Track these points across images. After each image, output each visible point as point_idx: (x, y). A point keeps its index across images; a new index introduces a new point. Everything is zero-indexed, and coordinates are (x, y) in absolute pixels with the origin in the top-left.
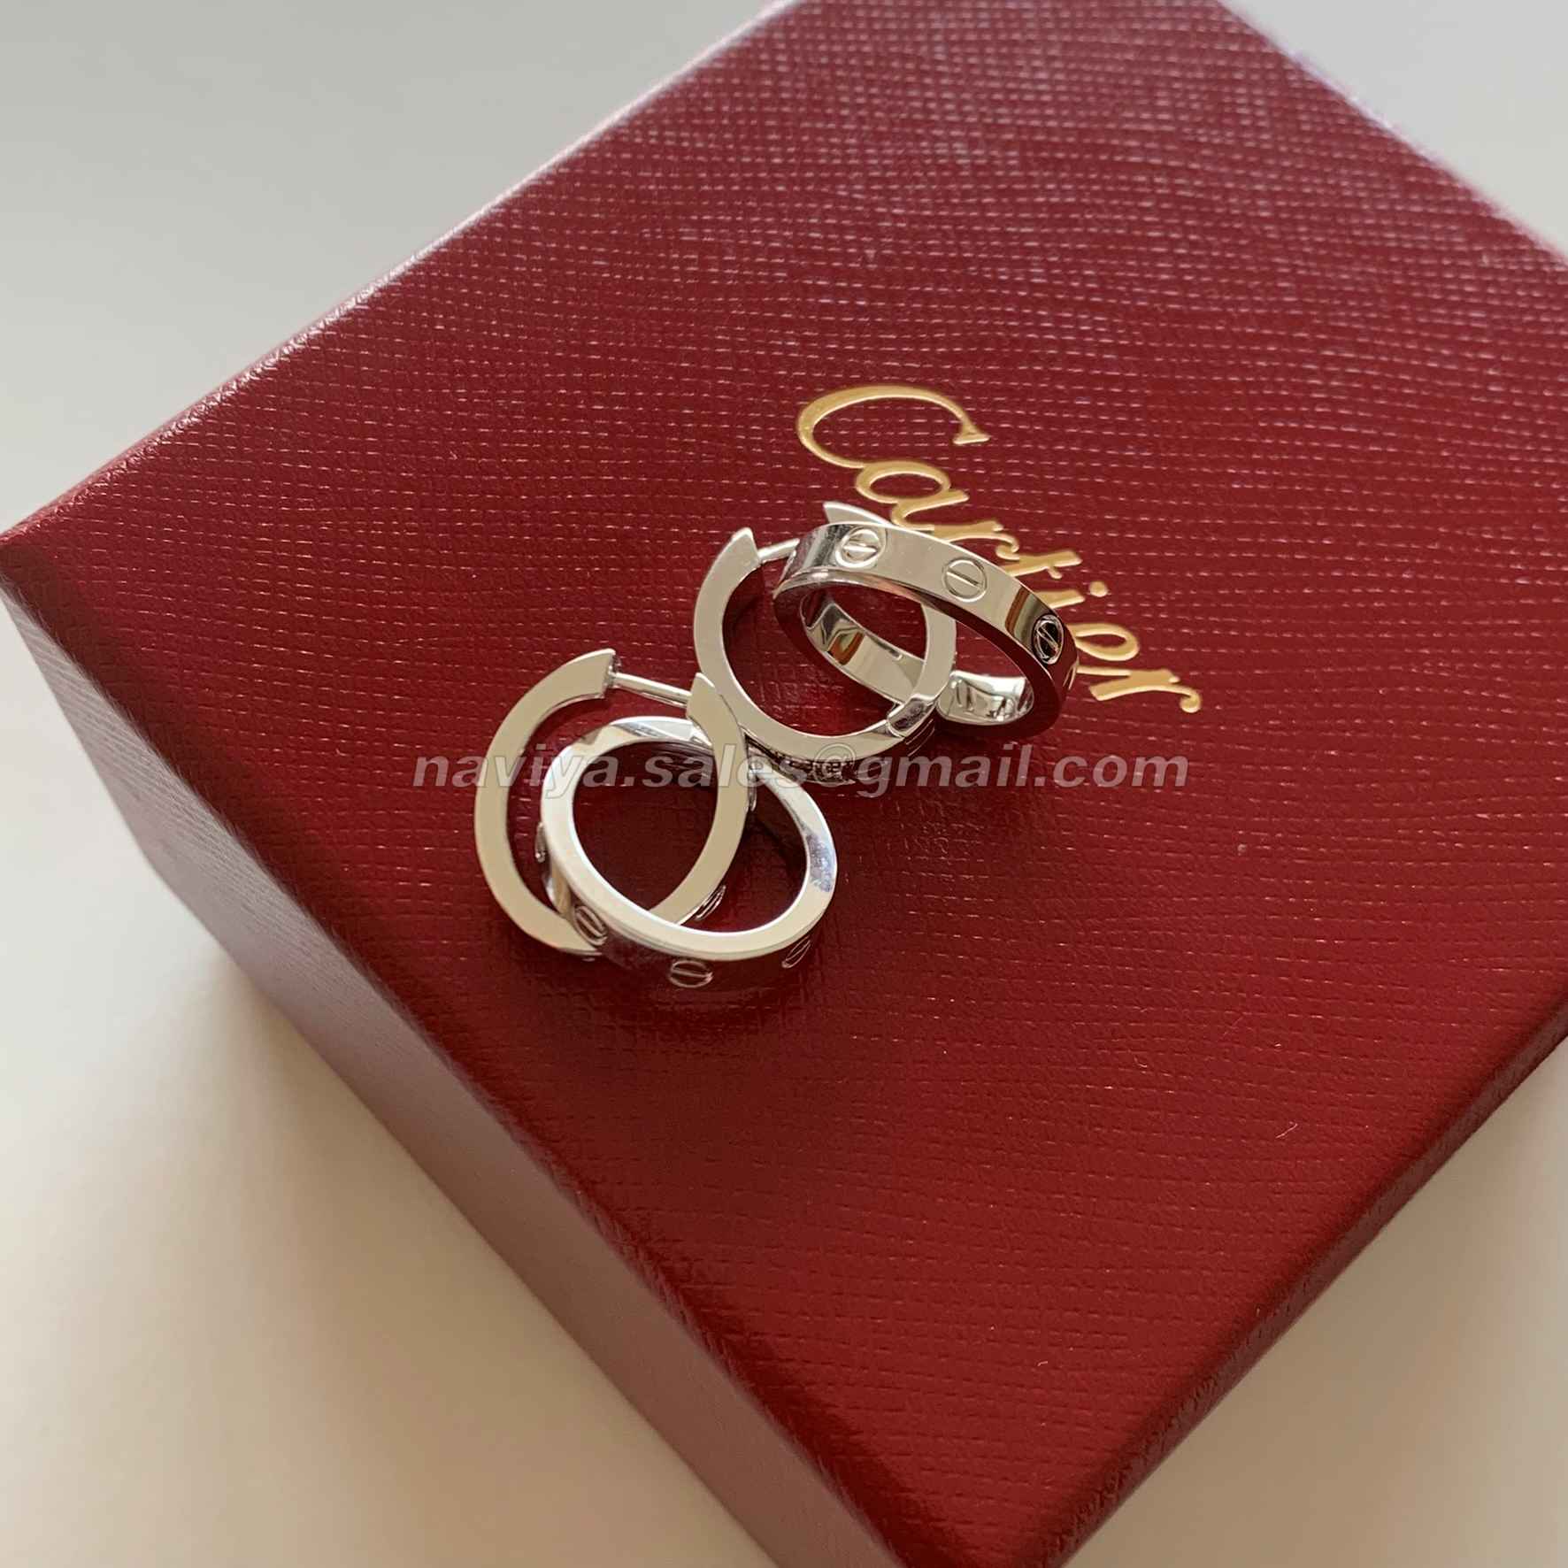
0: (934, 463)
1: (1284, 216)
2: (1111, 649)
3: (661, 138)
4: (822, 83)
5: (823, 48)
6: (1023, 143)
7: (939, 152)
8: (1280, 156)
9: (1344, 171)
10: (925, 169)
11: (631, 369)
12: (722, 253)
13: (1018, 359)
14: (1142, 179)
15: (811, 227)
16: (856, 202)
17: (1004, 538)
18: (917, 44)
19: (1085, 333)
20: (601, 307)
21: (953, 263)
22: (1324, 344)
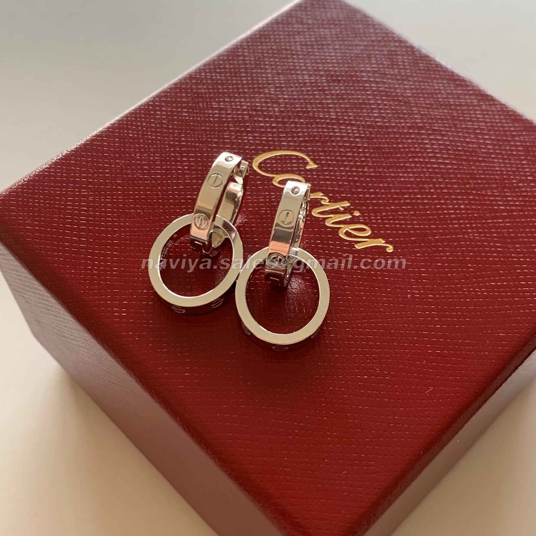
0: (300, 174)
1: (415, 95)
2: (362, 232)
3: (206, 76)
4: (259, 58)
5: (259, 47)
6: (327, 75)
7: (299, 78)
8: (413, 77)
9: (435, 81)
10: (295, 83)
11: (196, 147)
12: (227, 110)
13: (327, 141)
14: (367, 85)
15: (256, 102)
16: (271, 94)
17: (324, 197)
18: (291, 46)
19: (349, 133)
20: (186, 128)
21: (304, 112)
22: (430, 134)
